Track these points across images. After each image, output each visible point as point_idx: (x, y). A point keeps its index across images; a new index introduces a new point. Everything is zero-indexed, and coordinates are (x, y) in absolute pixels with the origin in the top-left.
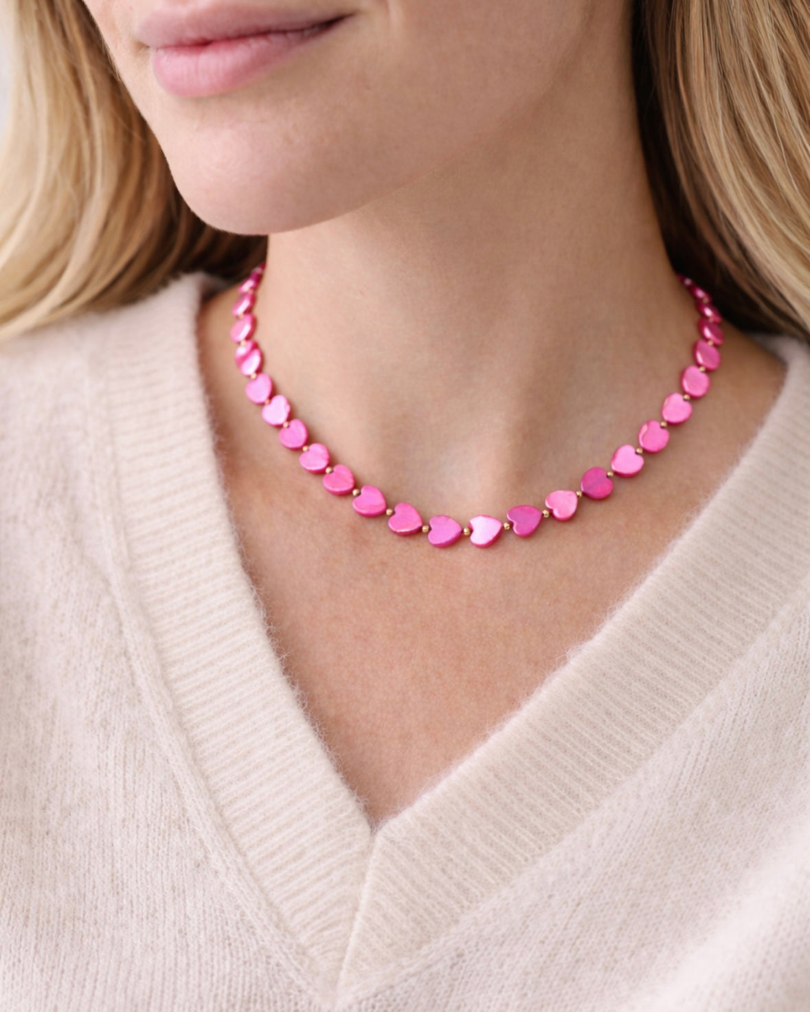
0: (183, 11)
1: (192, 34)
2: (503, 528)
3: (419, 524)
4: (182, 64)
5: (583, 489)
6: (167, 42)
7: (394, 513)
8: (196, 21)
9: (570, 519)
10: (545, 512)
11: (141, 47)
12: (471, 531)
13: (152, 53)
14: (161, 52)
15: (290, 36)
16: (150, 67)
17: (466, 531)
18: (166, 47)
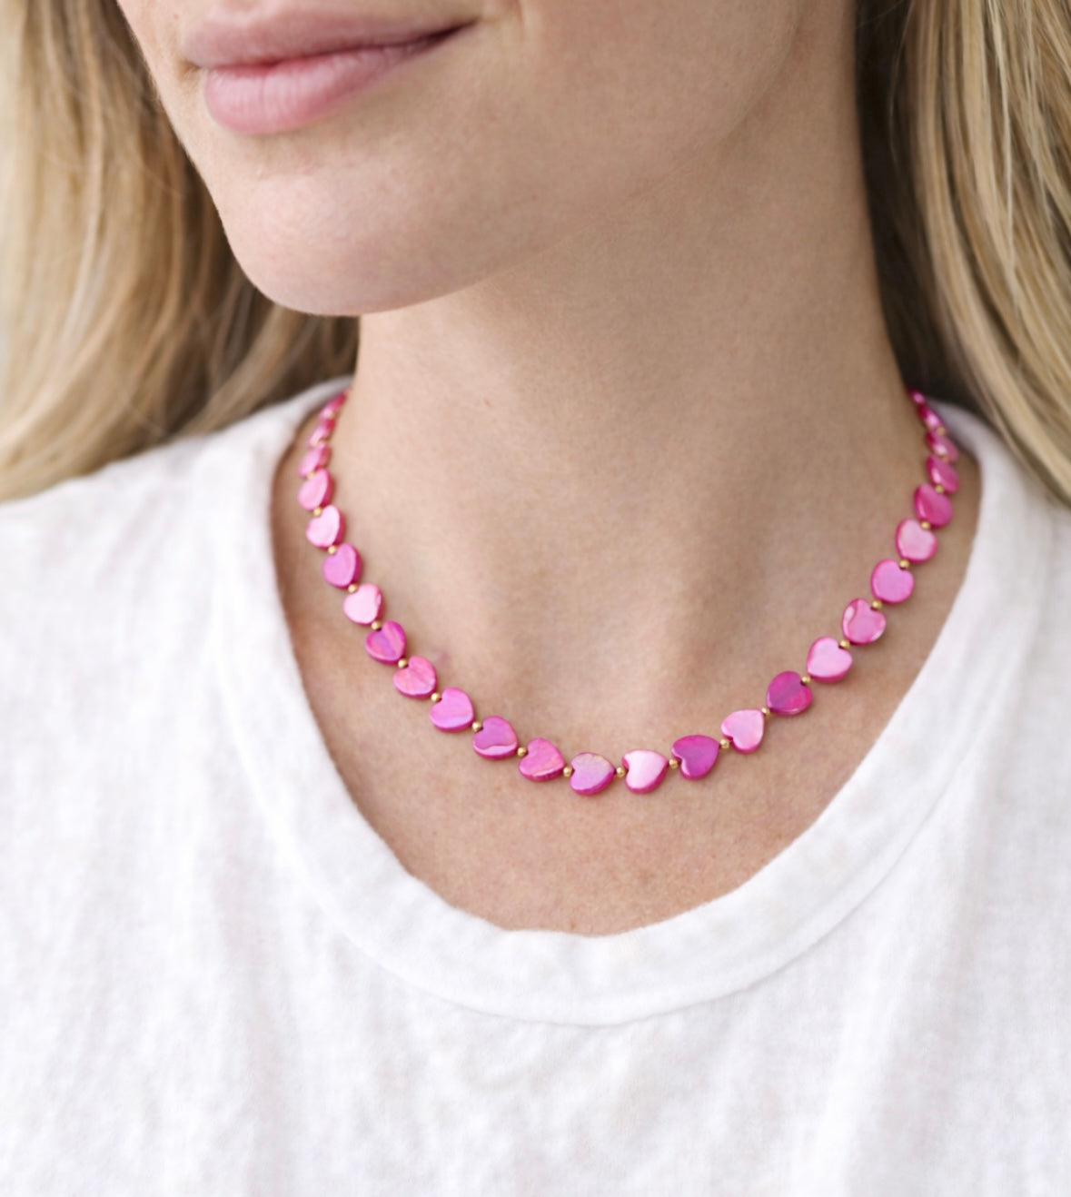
0: (243, 20)
1: (256, 51)
2: (667, 766)
3: (559, 766)
4: (242, 90)
5: (770, 705)
6: (222, 60)
7: (526, 753)
8: (261, 33)
9: (757, 749)
10: (724, 742)
11: (189, 68)
12: (627, 770)
13: (203, 76)
14: (215, 75)
15: (388, 51)
16: (201, 93)
17: (619, 770)
18: (222, 68)
